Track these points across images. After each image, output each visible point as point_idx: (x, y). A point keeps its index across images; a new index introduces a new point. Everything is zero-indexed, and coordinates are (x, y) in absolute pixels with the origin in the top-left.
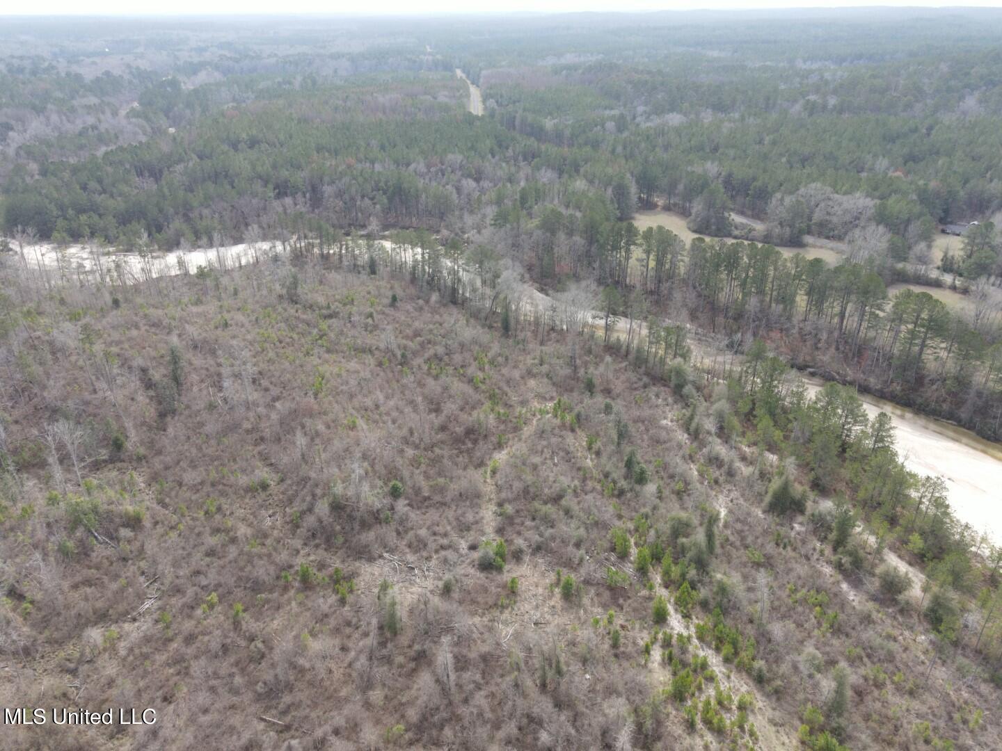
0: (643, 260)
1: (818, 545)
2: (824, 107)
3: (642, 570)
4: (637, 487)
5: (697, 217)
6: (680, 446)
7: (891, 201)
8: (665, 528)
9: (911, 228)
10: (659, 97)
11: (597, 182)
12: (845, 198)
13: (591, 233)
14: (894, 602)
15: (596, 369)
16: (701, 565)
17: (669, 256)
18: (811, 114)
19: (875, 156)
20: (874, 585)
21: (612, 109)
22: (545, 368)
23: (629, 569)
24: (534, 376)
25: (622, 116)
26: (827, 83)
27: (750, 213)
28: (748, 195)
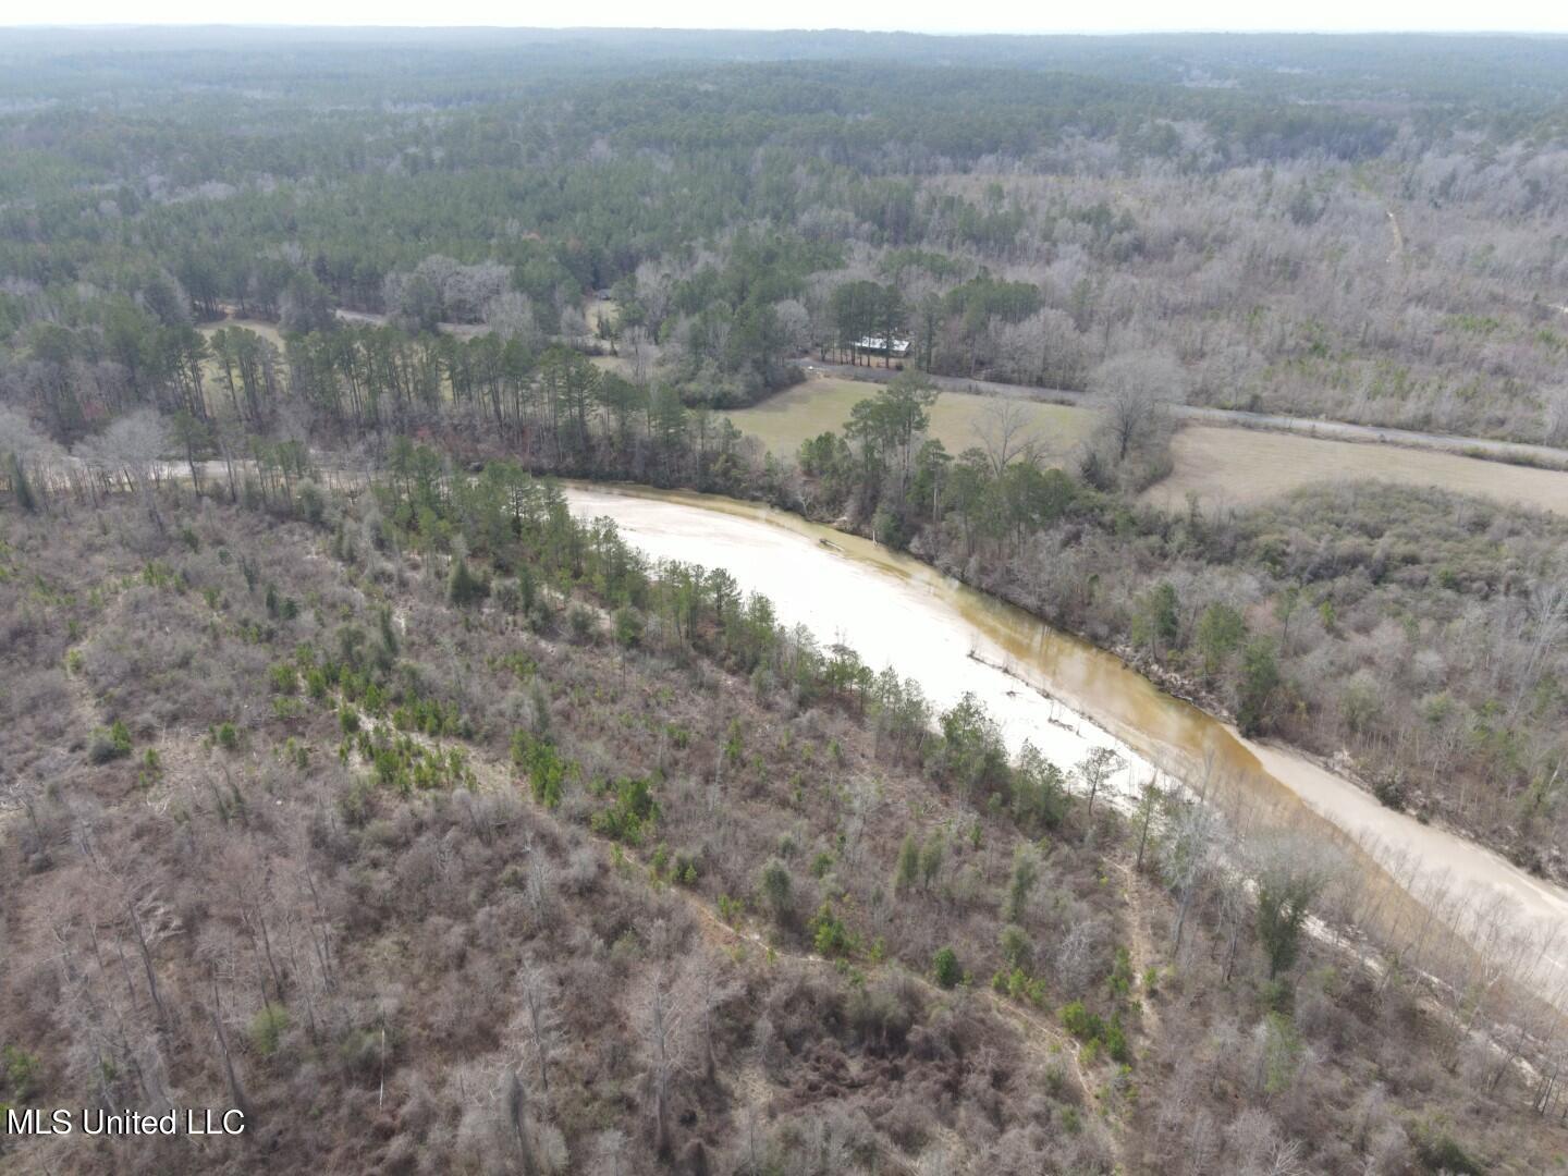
0: (221, 380)
1: (510, 618)
2: (430, 164)
3: (318, 694)
4: (291, 623)
5: (289, 317)
6: (333, 575)
7: (528, 267)
8: (336, 648)
9: (557, 295)
10: (181, 159)
11: (114, 286)
12: (475, 269)
13: (127, 350)
14: (589, 638)
15: (194, 519)
16: (386, 666)
17: (260, 368)
18: (414, 172)
19: (505, 218)
20: (568, 632)
21: (103, 182)
22: (113, 536)
23: (304, 700)
24: (100, 549)
25: (125, 192)
26: (427, 131)
27: (364, 306)
28: (354, 282)
